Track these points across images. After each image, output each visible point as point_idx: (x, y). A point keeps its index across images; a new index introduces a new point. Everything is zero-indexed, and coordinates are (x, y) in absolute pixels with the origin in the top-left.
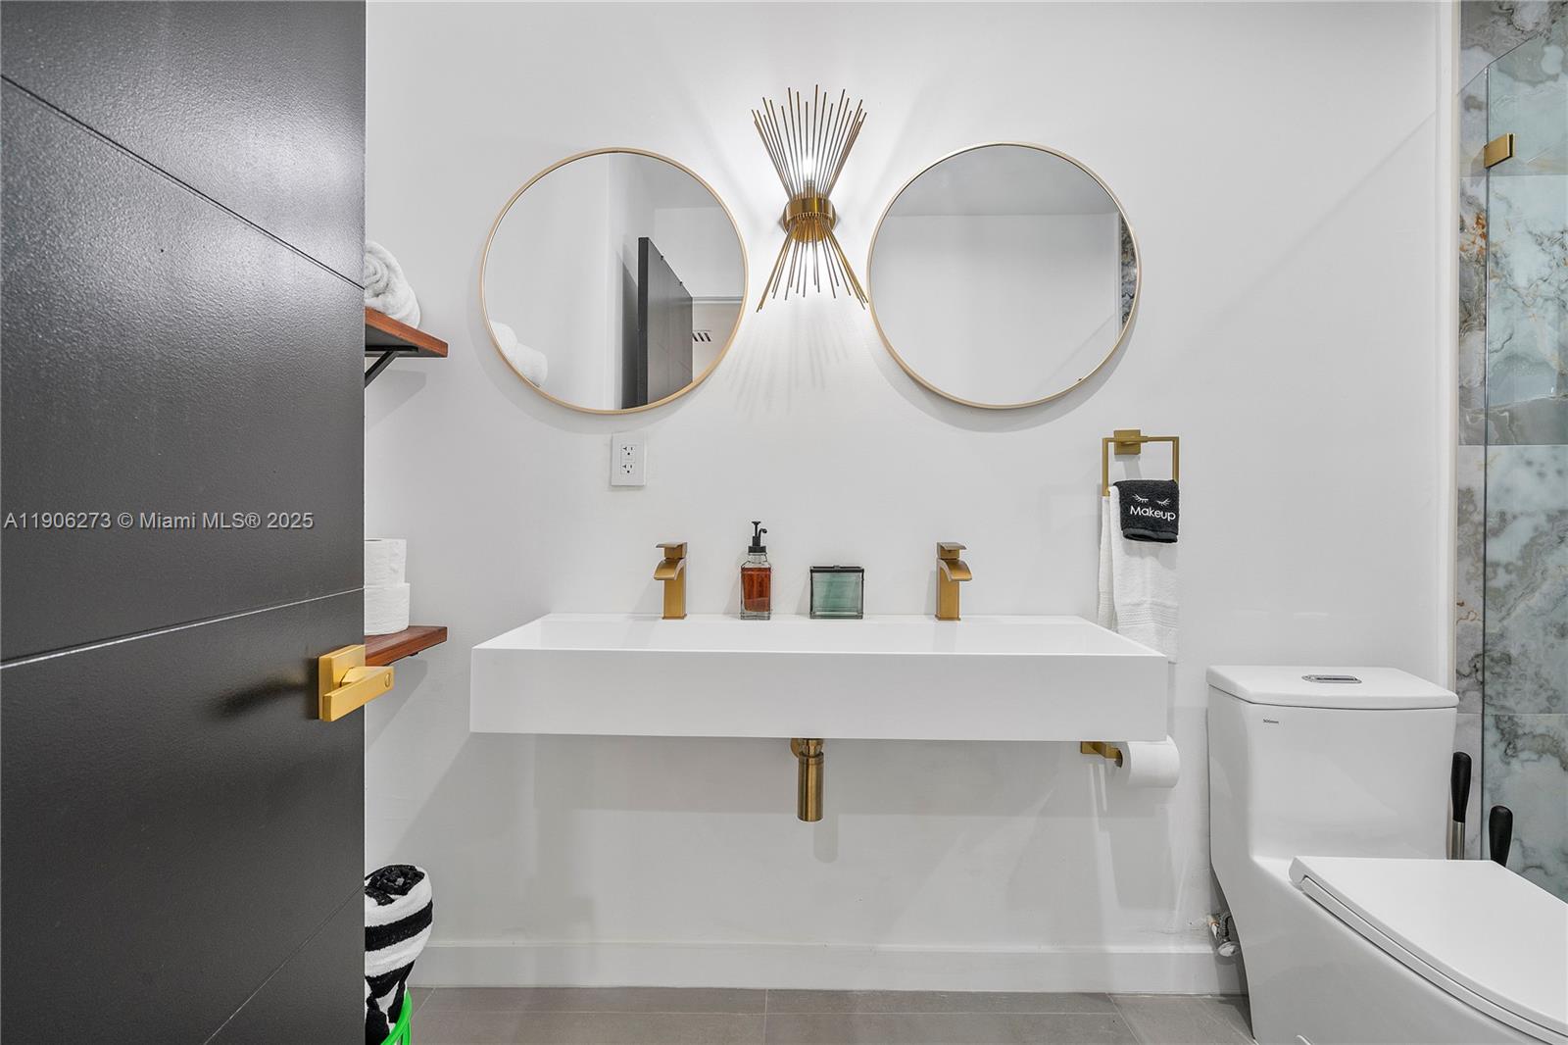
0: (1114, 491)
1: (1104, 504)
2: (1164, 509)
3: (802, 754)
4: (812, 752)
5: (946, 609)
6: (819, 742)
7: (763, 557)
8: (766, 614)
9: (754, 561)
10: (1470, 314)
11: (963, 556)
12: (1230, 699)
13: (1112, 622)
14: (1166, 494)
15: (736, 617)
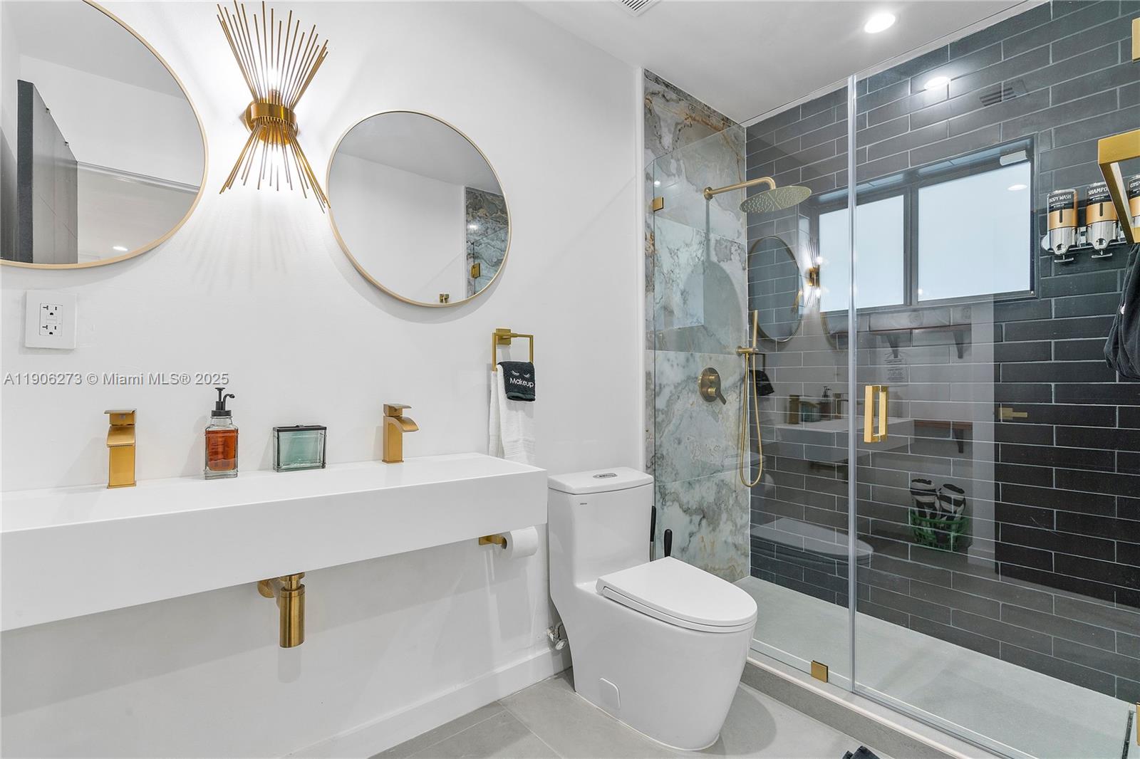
0: (500, 368)
1: (493, 377)
2: (527, 380)
3: (284, 589)
4: (294, 586)
5: (391, 454)
6: (301, 575)
7: (228, 421)
8: (232, 472)
9: (220, 424)
10: (649, 285)
11: (405, 414)
12: (560, 493)
13: (500, 452)
14: (527, 370)
15: (200, 479)
